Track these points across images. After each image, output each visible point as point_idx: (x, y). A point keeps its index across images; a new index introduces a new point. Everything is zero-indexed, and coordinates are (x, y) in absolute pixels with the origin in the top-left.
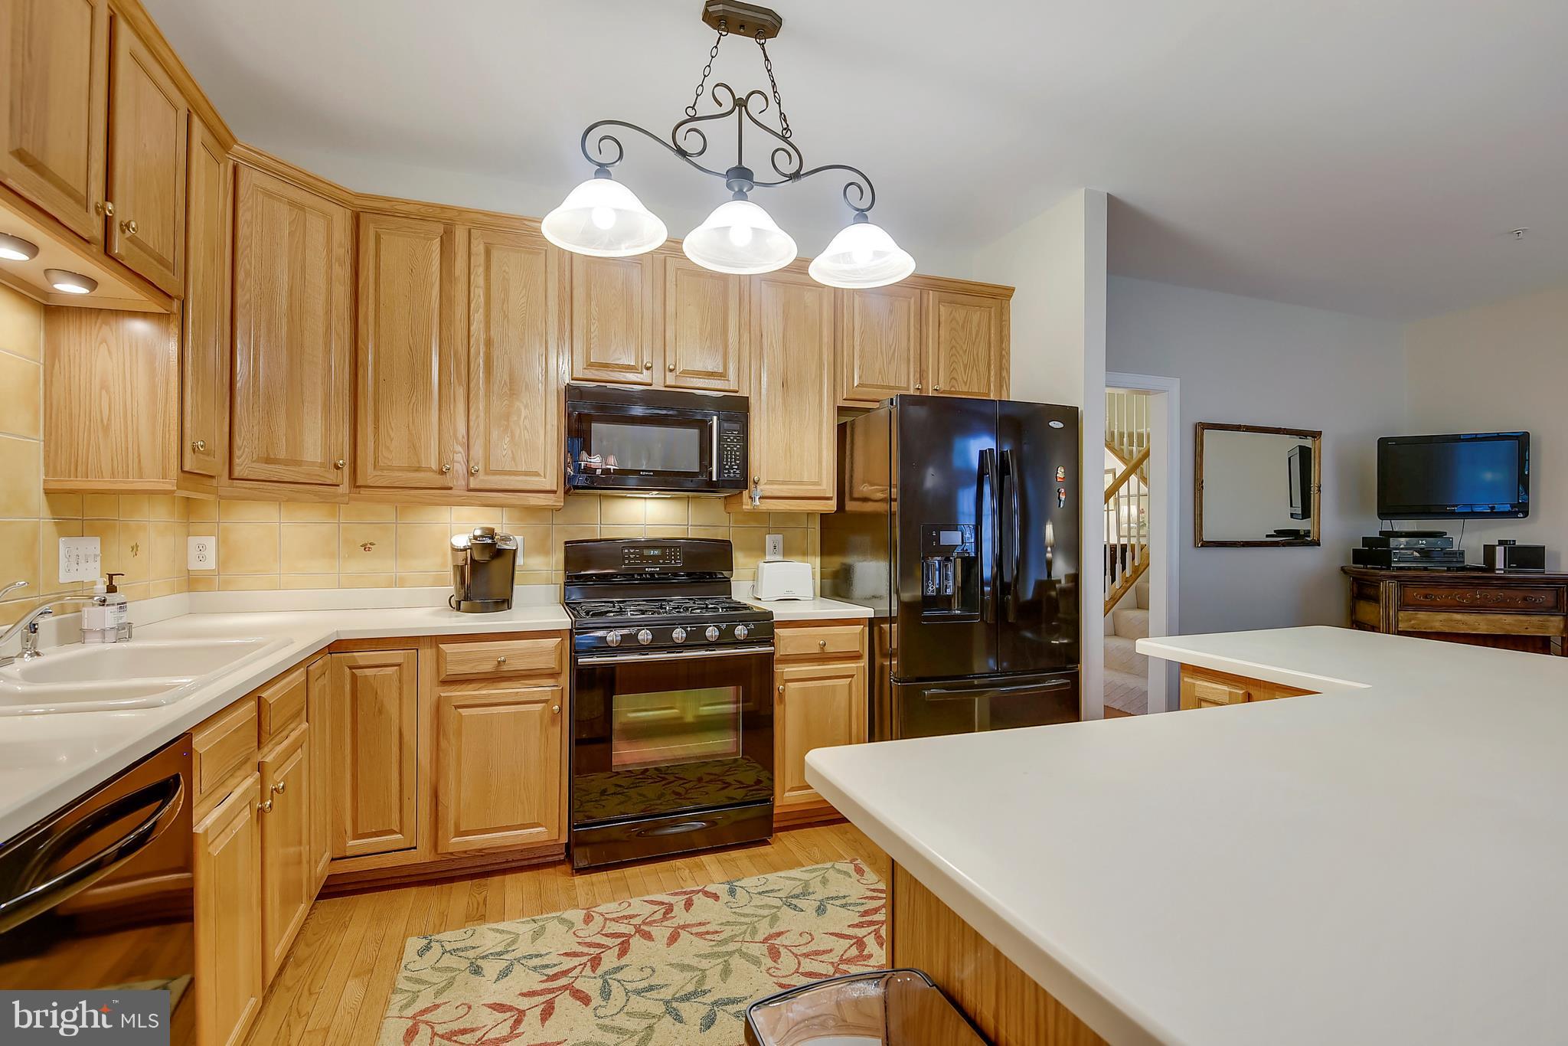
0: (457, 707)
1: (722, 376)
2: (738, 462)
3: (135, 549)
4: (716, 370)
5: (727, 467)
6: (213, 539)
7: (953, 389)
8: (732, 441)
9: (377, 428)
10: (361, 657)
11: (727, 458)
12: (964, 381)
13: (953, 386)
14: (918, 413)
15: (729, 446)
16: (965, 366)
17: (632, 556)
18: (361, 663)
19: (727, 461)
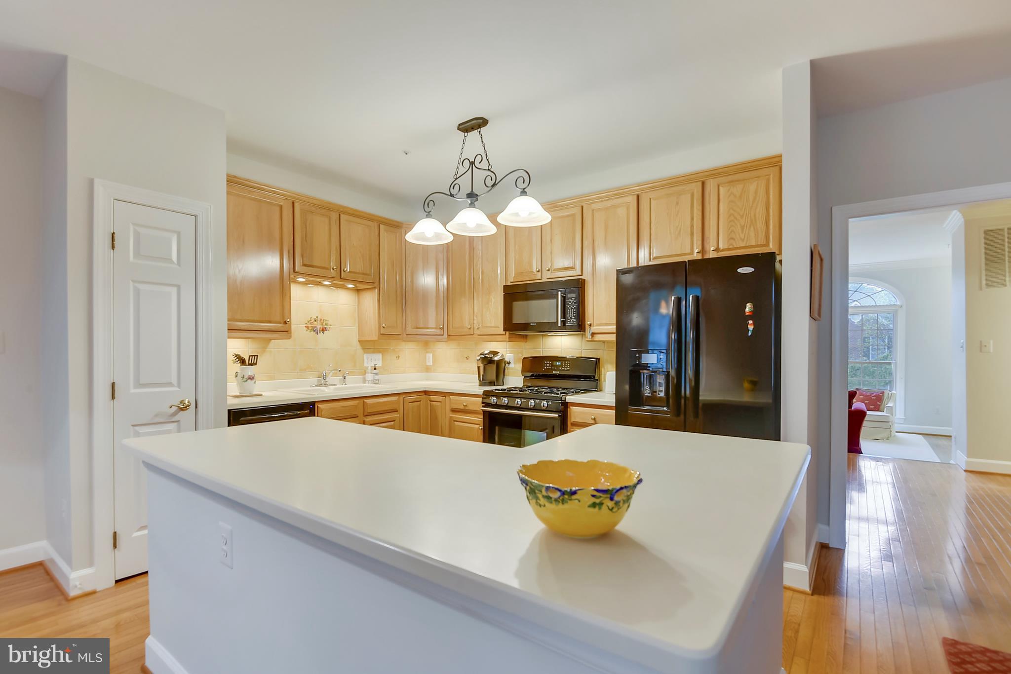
0: (454, 421)
1: (572, 268)
2: (574, 315)
3: (398, 357)
4: (569, 266)
5: (569, 318)
6: (431, 354)
7: (731, 247)
8: (572, 304)
9: (452, 311)
10: (433, 397)
11: (569, 313)
12: (741, 239)
13: (731, 245)
14: (628, 279)
15: (570, 306)
16: (742, 228)
17: (548, 365)
18: (432, 400)
19: (569, 315)
